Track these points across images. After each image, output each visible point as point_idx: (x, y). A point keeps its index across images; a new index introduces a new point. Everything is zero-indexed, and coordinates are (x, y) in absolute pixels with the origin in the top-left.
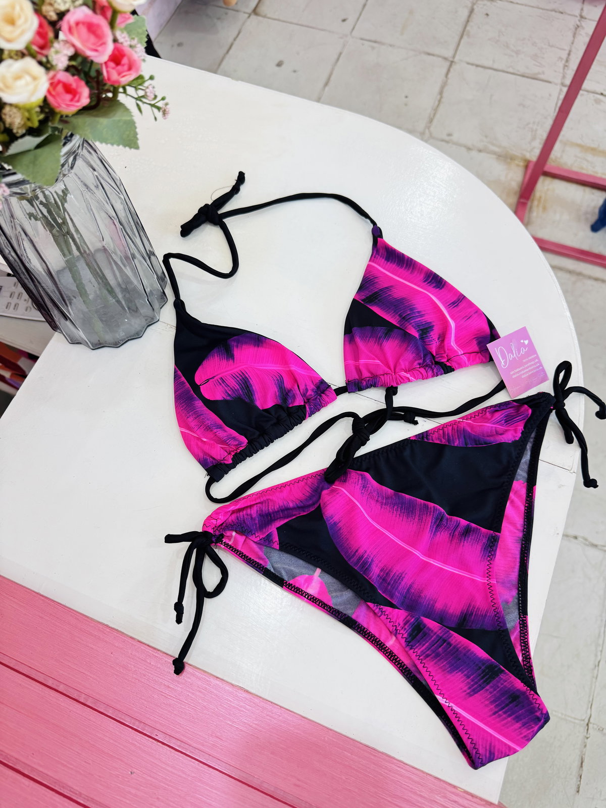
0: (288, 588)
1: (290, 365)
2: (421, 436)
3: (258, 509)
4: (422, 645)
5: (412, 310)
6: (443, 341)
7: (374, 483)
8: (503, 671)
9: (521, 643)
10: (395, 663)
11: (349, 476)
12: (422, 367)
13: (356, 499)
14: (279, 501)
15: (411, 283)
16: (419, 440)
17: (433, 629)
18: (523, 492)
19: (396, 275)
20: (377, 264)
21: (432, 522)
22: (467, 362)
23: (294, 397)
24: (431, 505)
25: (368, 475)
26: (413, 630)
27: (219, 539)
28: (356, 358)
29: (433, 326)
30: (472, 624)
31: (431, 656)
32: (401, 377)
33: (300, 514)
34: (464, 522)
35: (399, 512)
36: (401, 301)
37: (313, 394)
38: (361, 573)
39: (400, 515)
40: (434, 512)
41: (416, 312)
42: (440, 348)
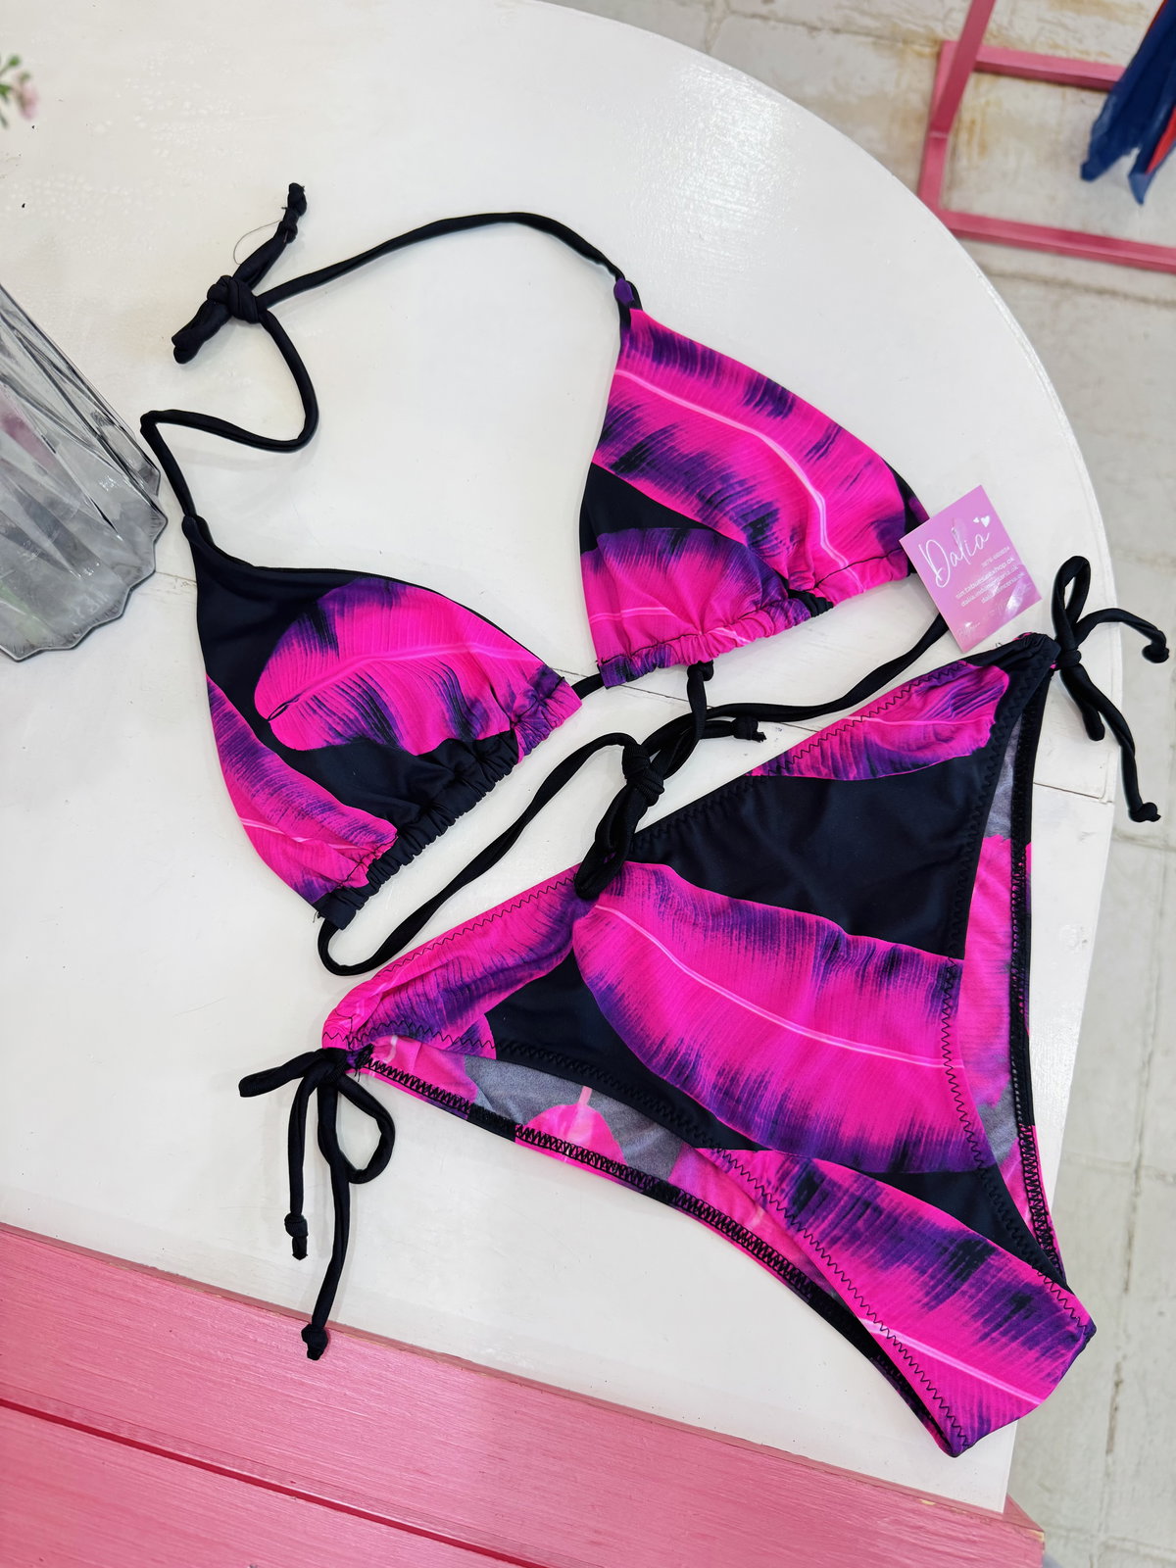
0: (526, 1140)
1: (470, 643)
2: (775, 766)
3: (440, 980)
4: (821, 1218)
5: (725, 479)
6: (802, 542)
7: (685, 885)
8: (993, 1250)
9: (1026, 1185)
10: (768, 1263)
11: (627, 879)
12: (761, 609)
13: (650, 932)
14: (481, 959)
15: (718, 411)
16: (772, 775)
17: (840, 1182)
18: (1005, 860)
19: (680, 395)
20: (635, 373)
21: (816, 958)
22: (859, 583)
23: (486, 717)
24: (811, 918)
25: (668, 871)
26: (799, 1191)
27: (364, 1059)
28: (614, 606)
29: (777, 510)
30: (922, 1162)
31: (843, 1240)
32: (718, 640)
33: (531, 975)
34: (883, 946)
35: (744, 943)
36: (699, 461)
37: (527, 702)
38: (678, 1086)
39: (746, 948)
40: (818, 934)
41: (736, 483)
42: (796, 558)
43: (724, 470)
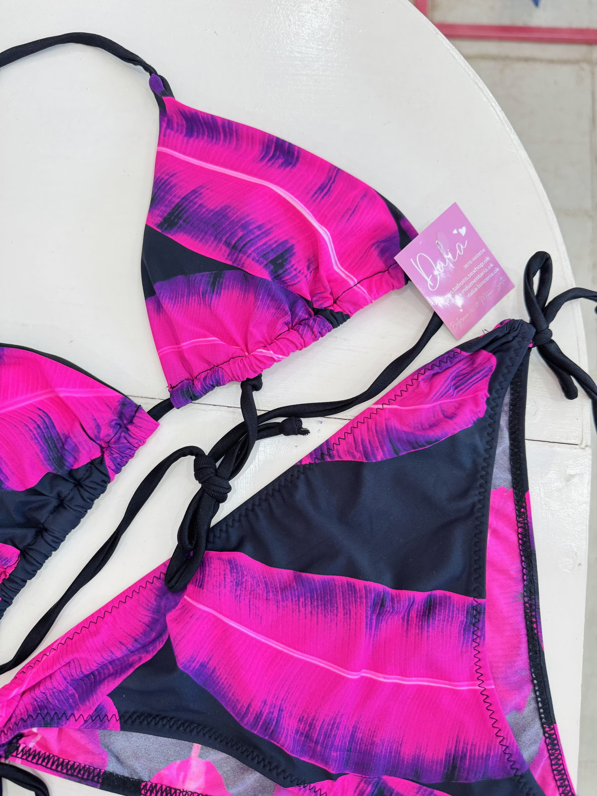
1: (58, 389)
2: (320, 452)
5: (244, 227)
6: (317, 269)
7: (256, 566)
9: (555, 775)
11: (207, 572)
12: (292, 328)
13: (228, 616)
15: (237, 170)
16: (317, 461)
17: (405, 794)
18: (510, 507)
19: (206, 161)
20: (171, 148)
21: (367, 617)
22: (368, 297)
23: (77, 449)
24: (359, 583)
25: (242, 558)
27: (12, 747)
28: (175, 340)
29: (293, 245)
30: (469, 772)
32: (259, 360)
33: (140, 659)
35: (309, 608)
36: (222, 214)
37: (111, 432)
38: (266, 738)
39: (311, 612)
40: (366, 597)
41: (255, 228)
42: (315, 282)
43: (243, 219)
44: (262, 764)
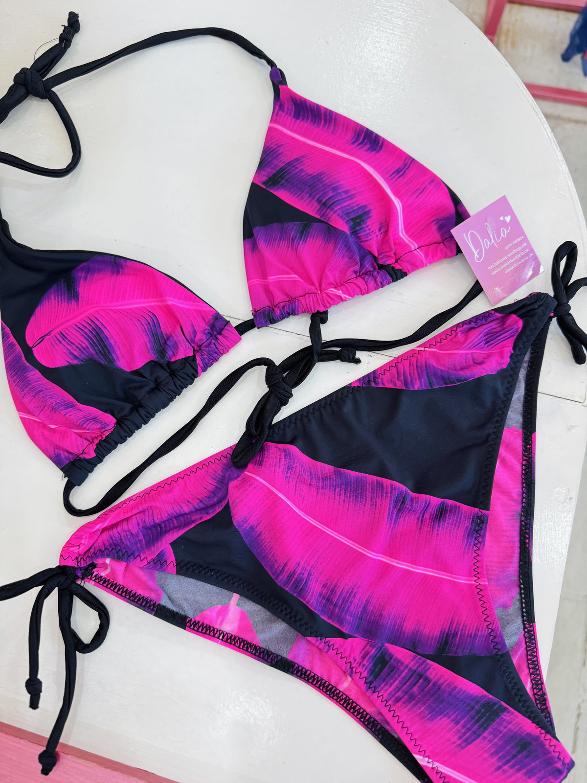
0: (193, 629)
1: (167, 298)
2: (367, 379)
3: (140, 521)
4: (389, 685)
5: (334, 189)
6: (387, 231)
7: (305, 459)
8: (506, 709)
9: (529, 664)
10: (353, 713)
11: (266, 455)
12: (359, 276)
13: (278, 490)
14: (165, 509)
15: (333, 147)
16: (364, 386)
17: (402, 660)
18: (518, 443)
19: (309, 138)
20: (281, 125)
21: (389, 509)
22: (424, 260)
23: (176, 346)
24: (387, 482)
25: (294, 450)
26: (375, 665)
27: (88, 571)
28: (264, 275)
29: (370, 210)
30: (457, 648)
31: (403, 699)
32: (329, 297)
33: (201, 518)
34: (435, 501)
35: (342, 497)
36: (318, 178)
37: (204, 338)
38: (295, 595)
39: (344, 501)
40: (391, 493)
41: (343, 192)
42: (383, 243)
43: (334, 183)
44: (289, 616)
